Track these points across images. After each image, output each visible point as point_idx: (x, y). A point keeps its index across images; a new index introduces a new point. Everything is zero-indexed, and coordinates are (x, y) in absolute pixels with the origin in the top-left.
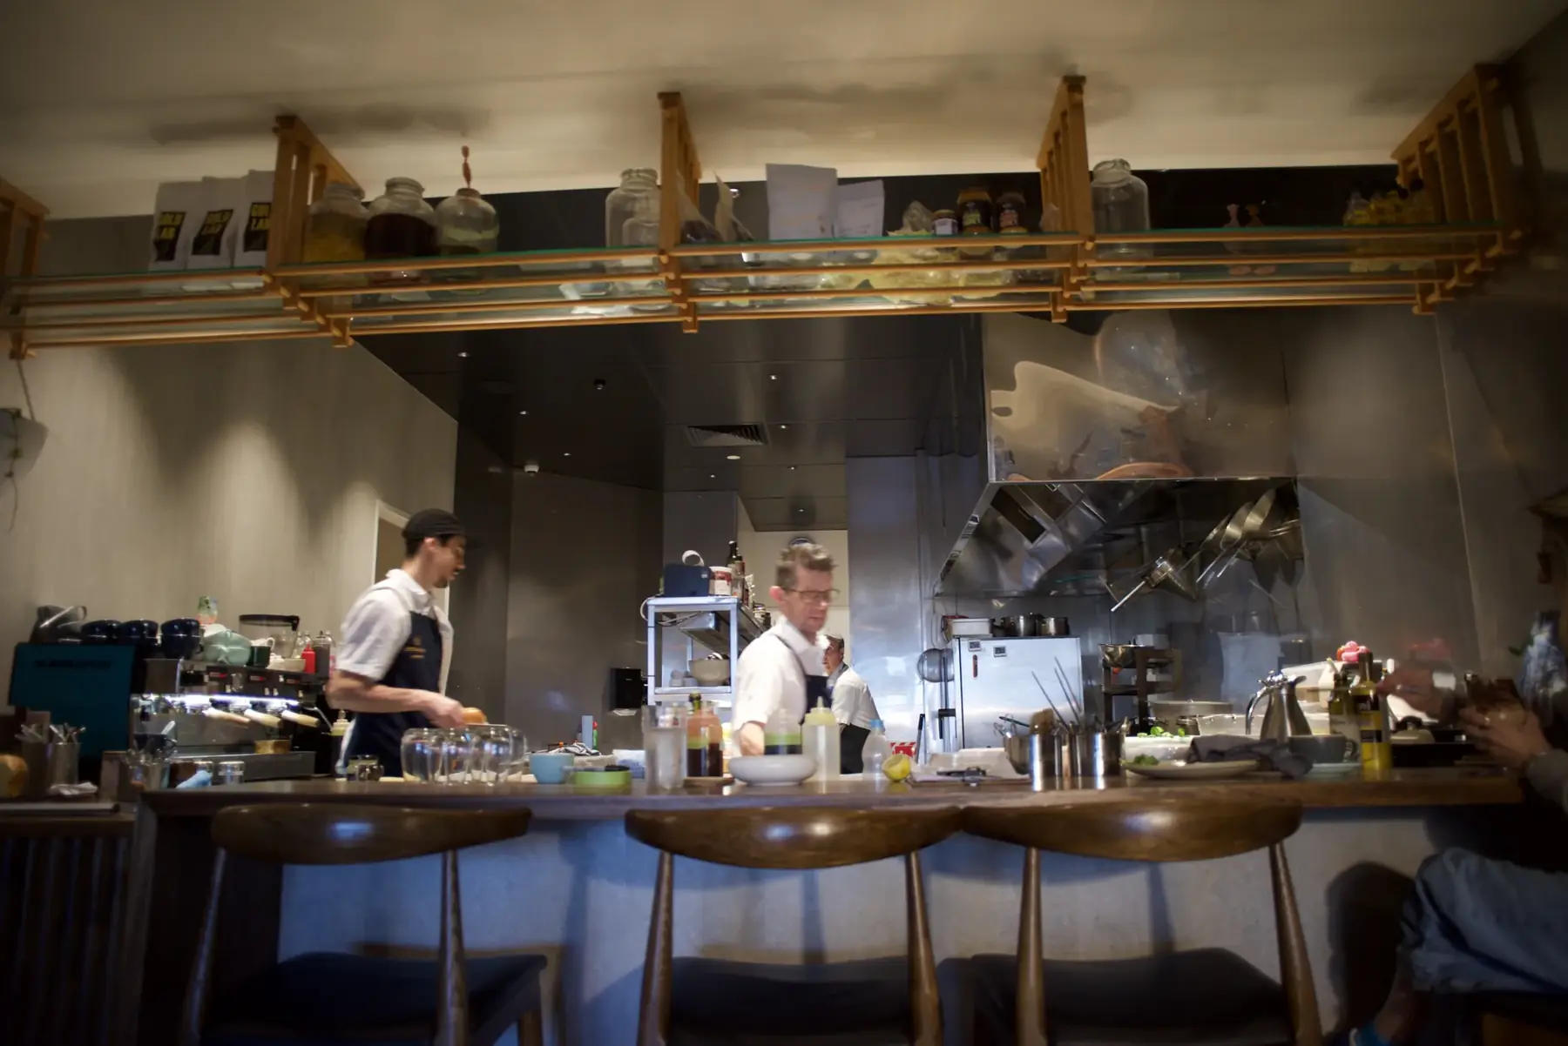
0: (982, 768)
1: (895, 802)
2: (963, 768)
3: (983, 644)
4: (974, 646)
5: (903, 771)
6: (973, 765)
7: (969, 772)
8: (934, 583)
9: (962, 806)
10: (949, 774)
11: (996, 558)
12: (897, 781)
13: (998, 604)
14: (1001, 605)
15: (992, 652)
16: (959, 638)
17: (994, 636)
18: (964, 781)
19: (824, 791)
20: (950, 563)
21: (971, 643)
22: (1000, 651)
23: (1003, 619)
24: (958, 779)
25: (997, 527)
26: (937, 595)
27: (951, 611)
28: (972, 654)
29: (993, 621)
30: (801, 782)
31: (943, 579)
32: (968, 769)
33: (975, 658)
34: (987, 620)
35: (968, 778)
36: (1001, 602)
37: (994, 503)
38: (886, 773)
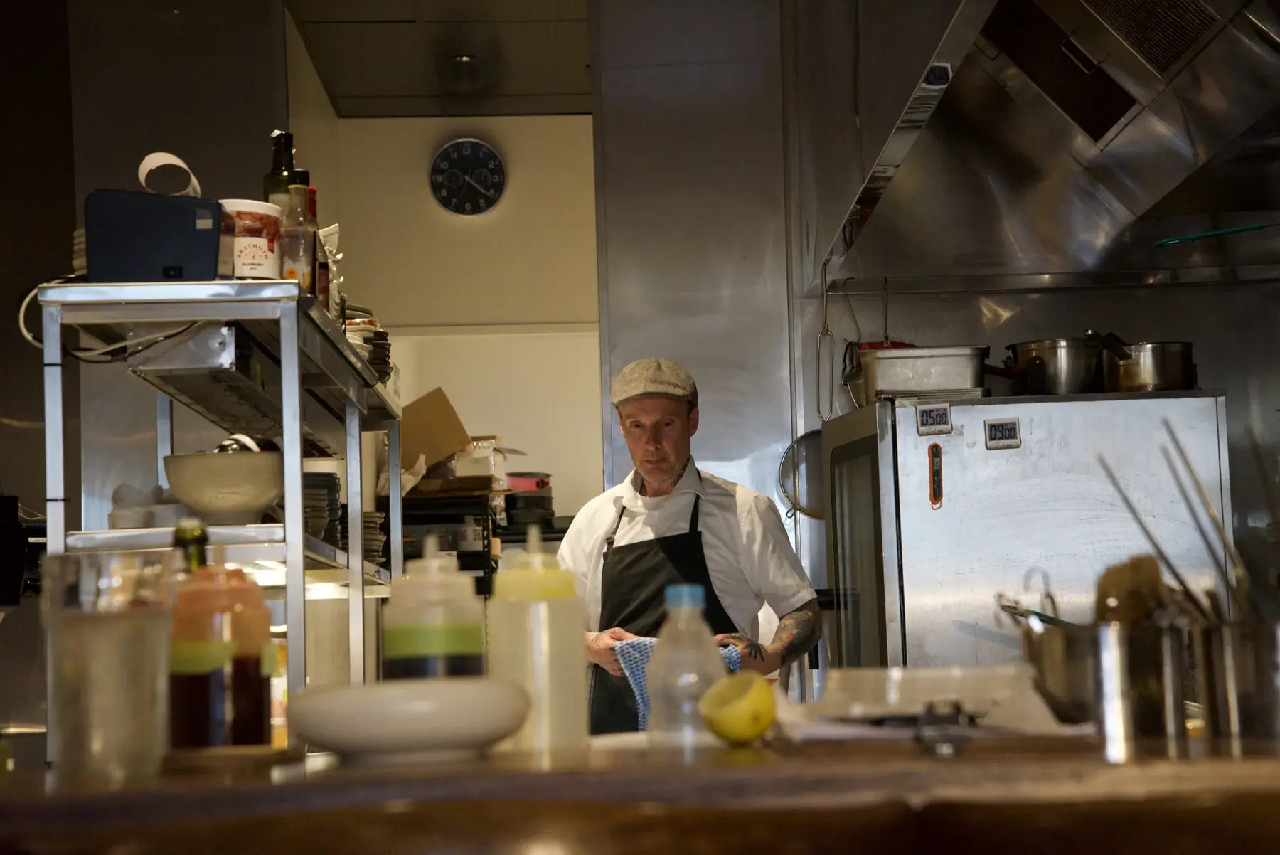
0: (969, 707)
1: (738, 789)
2: (918, 709)
3: (957, 416)
4: (933, 420)
5: (756, 718)
6: (943, 699)
7: (931, 716)
8: (826, 256)
9: (917, 800)
10: (878, 722)
11: (993, 182)
12: (739, 744)
13: (996, 313)
14: (1005, 314)
15: (980, 435)
16: (891, 399)
17: (987, 393)
18: (918, 739)
19: (545, 764)
20: (869, 199)
21: (923, 412)
22: (1002, 434)
23: (1012, 348)
24: (905, 734)
25: (999, 98)
26: (833, 286)
27: (870, 328)
28: (926, 442)
29: (982, 354)
30: (482, 747)
31: (848, 244)
32: (930, 708)
33: (935, 452)
34: (967, 351)
35: (928, 732)
36: (1004, 305)
37: (991, 31)
38: (708, 724)
